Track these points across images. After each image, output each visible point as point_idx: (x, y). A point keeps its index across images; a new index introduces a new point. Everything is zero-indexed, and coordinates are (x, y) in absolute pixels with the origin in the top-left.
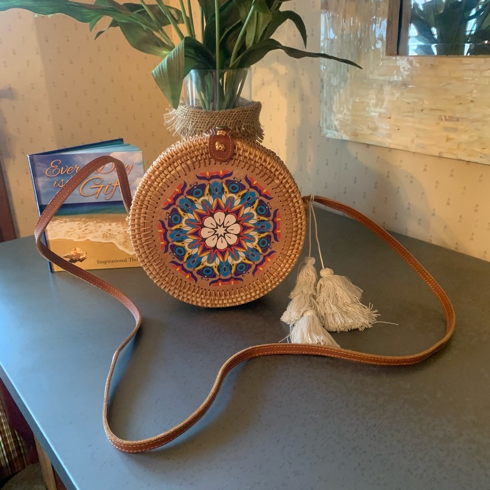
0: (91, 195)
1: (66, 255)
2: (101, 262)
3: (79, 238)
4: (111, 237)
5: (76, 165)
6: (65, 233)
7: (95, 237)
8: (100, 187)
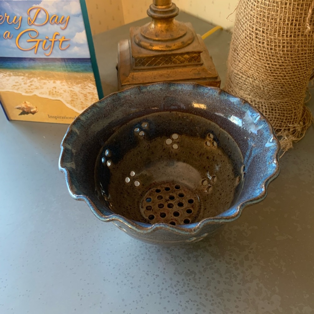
0: (30, 50)
1: (18, 107)
2: (51, 117)
3: (27, 92)
4: (57, 95)
5: (6, 14)
6: (12, 87)
7: (41, 93)
8: (37, 41)
